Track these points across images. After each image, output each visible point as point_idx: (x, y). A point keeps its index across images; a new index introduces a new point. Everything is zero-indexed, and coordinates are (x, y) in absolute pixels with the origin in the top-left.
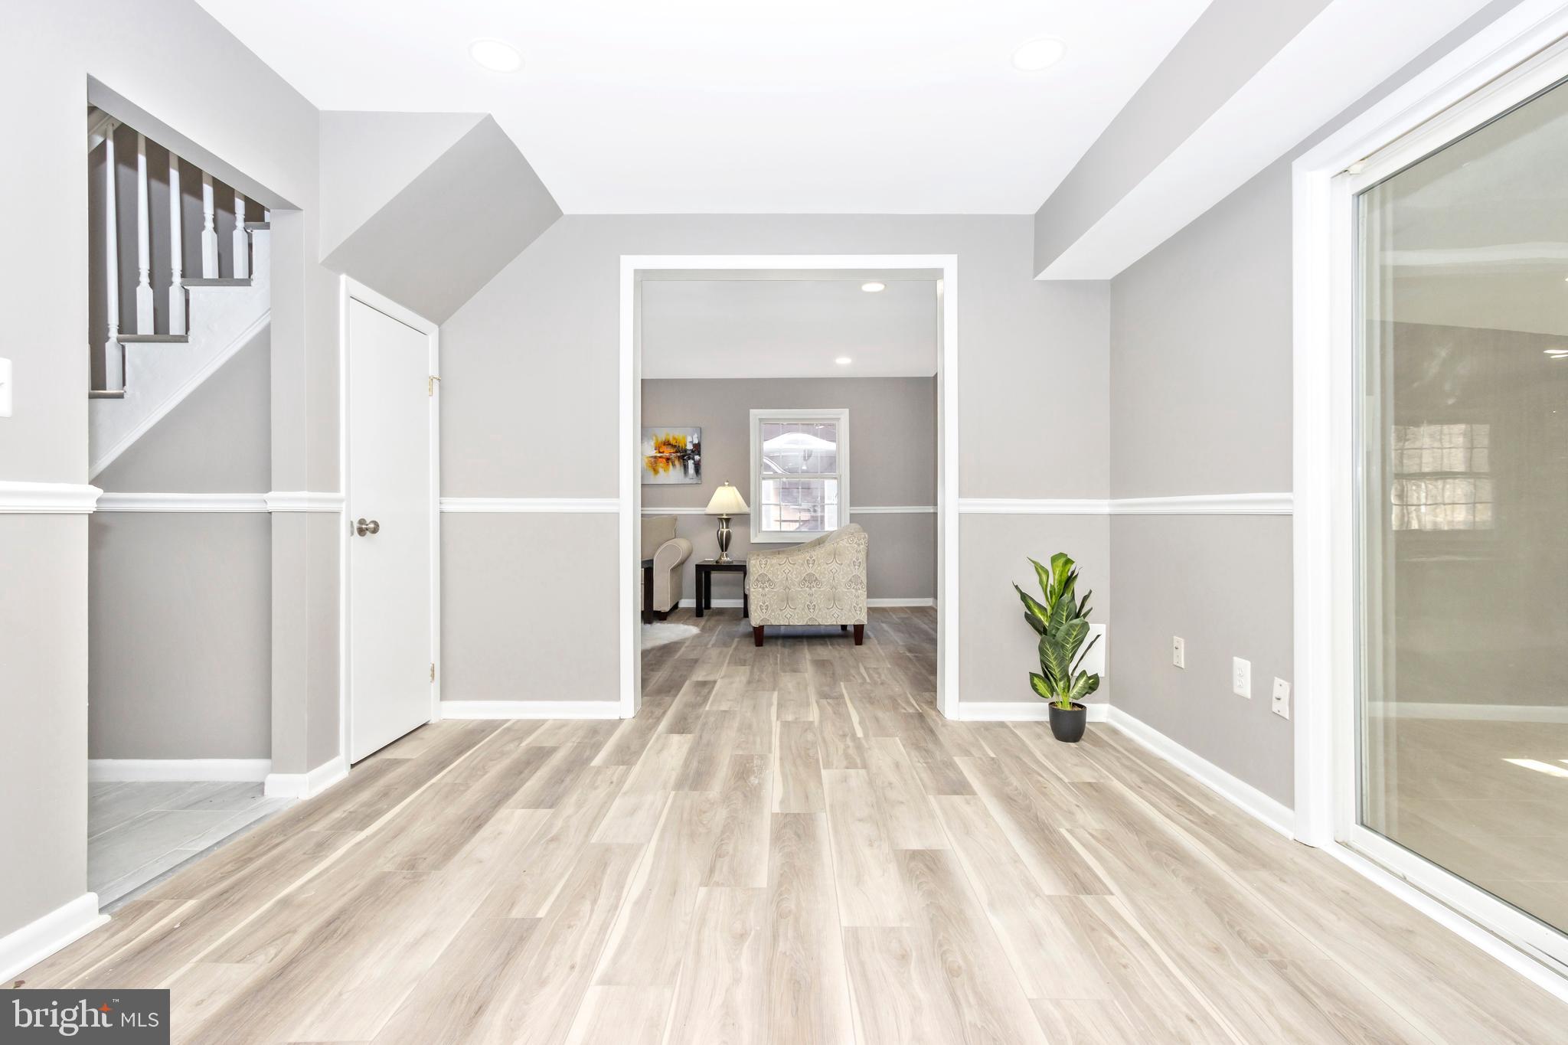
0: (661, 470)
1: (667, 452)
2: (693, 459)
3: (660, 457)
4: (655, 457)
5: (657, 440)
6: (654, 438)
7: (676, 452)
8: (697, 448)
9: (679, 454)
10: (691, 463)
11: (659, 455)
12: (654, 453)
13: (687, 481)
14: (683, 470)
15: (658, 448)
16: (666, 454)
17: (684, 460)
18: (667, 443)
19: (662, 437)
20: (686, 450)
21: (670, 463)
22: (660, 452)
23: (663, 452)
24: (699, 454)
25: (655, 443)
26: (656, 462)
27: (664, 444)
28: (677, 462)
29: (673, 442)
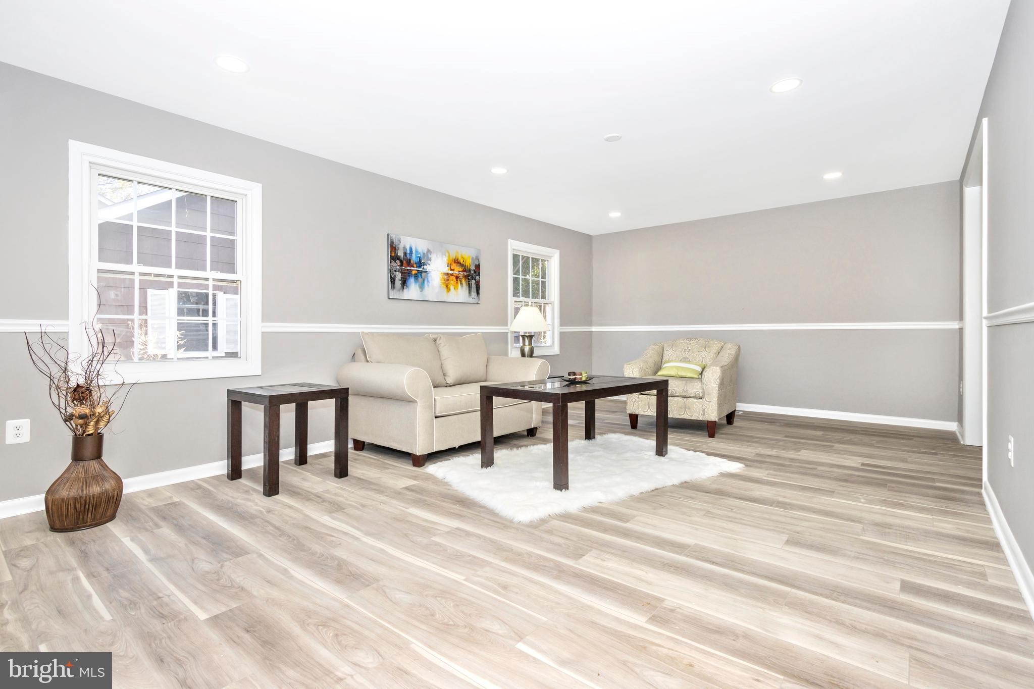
0: (452, 288)
1: (457, 270)
2: (475, 280)
3: (452, 275)
4: (448, 274)
5: (449, 256)
6: (447, 254)
7: (464, 271)
8: (478, 267)
9: (465, 274)
10: (473, 282)
11: (451, 272)
12: (446, 270)
13: (471, 300)
14: (467, 287)
15: (449, 265)
16: (456, 272)
17: (469, 279)
18: (457, 262)
19: (453, 256)
20: (470, 271)
21: (459, 281)
22: (451, 270)
23: (453, 270)
24: (479, 275)
25: (448, 260)
26: (448, 279)
27: (455, 262)
28: (464, 281)
29: (461, 261)
